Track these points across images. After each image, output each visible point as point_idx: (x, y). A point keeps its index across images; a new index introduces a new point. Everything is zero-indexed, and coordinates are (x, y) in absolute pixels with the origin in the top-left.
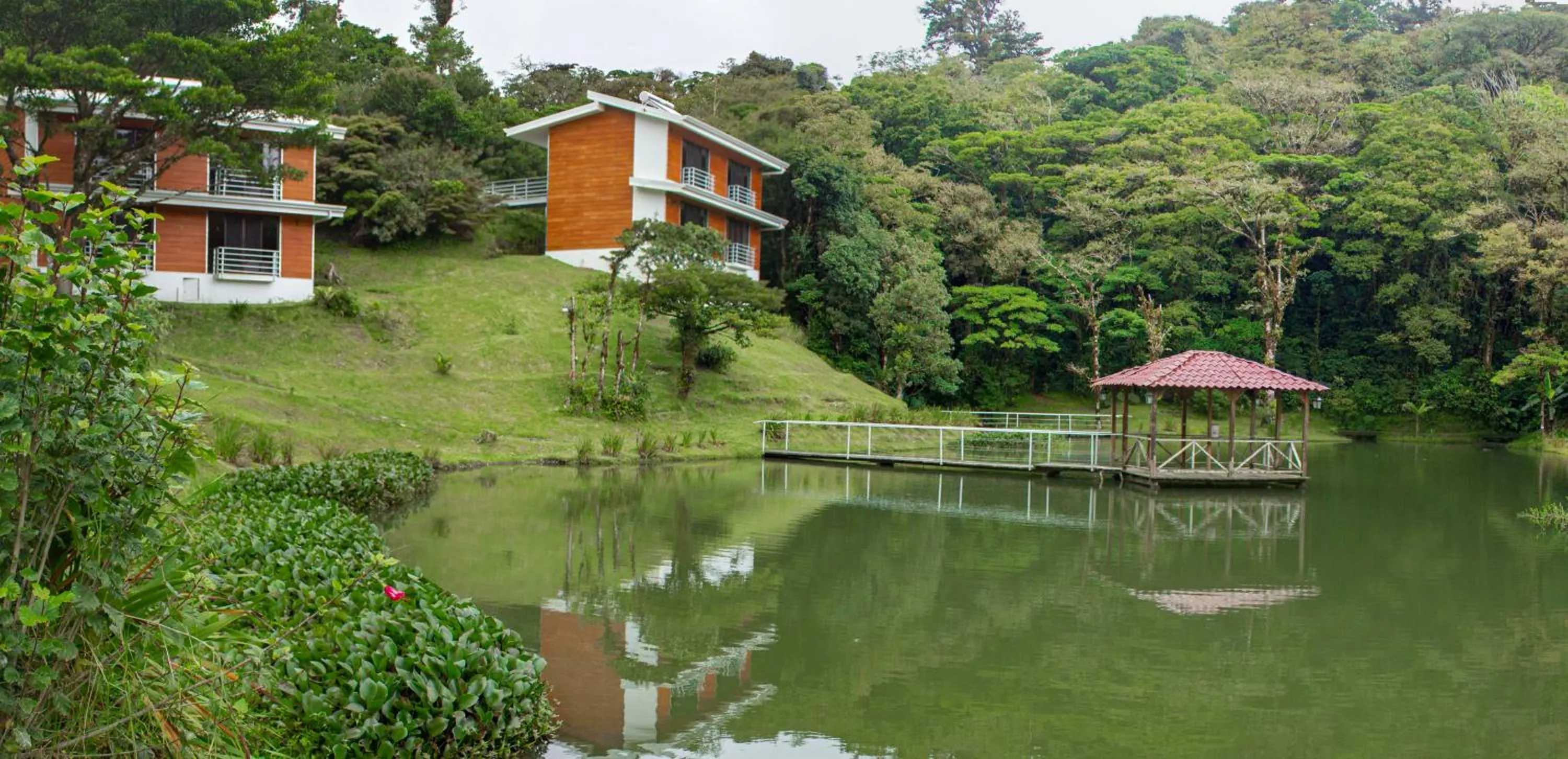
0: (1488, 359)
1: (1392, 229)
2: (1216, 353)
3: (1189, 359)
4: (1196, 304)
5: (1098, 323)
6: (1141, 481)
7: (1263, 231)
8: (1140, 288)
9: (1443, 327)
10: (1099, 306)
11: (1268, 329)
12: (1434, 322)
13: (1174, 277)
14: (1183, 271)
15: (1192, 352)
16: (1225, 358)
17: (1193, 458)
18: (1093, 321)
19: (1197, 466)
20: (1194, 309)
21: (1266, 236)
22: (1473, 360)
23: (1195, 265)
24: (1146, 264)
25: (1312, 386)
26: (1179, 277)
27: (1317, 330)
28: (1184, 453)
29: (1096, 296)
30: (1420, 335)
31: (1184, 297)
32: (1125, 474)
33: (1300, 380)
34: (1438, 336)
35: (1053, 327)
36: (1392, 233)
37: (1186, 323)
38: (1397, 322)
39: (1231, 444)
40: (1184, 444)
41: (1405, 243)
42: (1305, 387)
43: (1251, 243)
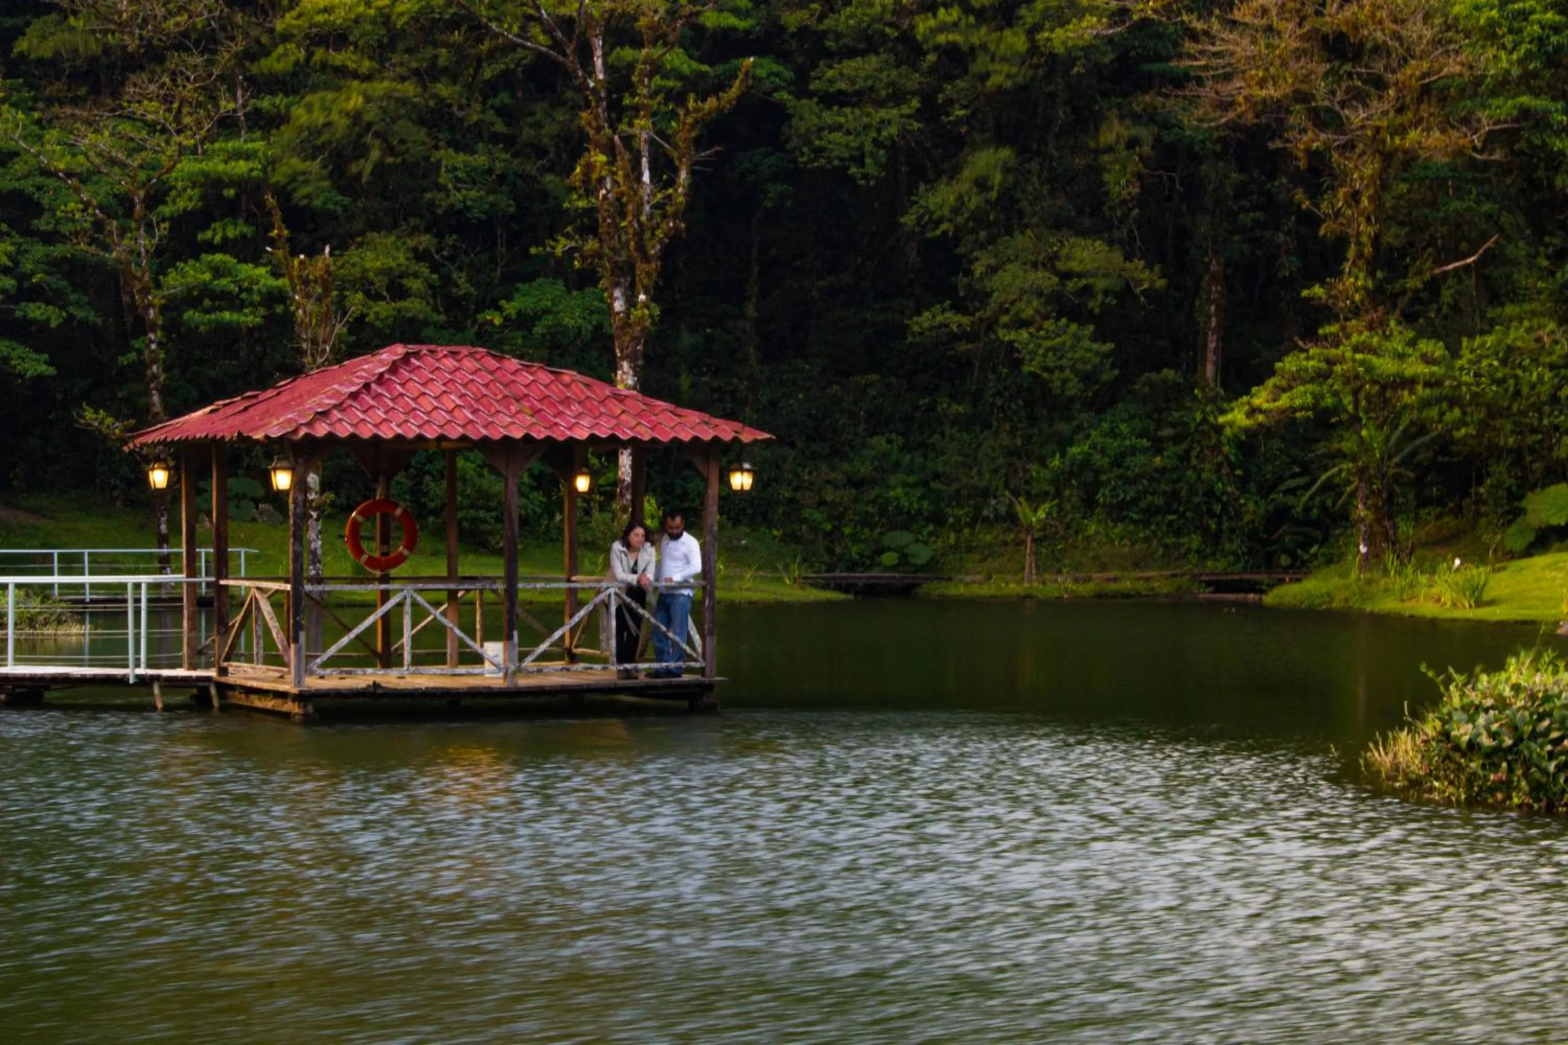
0: (1210, 370)
1: (944, 28)
2: (464, 351)
3: (394, 368)
4: (426, 241)
5: (156, 298)
6: (269, 704)
7: (598, 43)
8: (270, 200)
9: (1087, 291)
10: (159, 252)
11: (618, 306)
12: (1066, 276)
13: (365, 167)
14: (390, 150)
15: (400, 350)
16: (493, 363)
17: (406, 640)
18: (145, 291)
19: (417, 661)
20: (419, 255)
21: (605, 55)
22: (1169, 374)
23: (421, 134)
24: (286, 134)
25: (726, 431)
26: (379, 170)
27: (751, 310)
28: (385, 618)
29: (150, 227)
30: (1029, 313)
31: (396, 225)
32: (223, 688)
33: (694, 417)
34: (1077, 314)
35: (36, 311)
36: (941, 38)
37: (397, 291)
38: (962, 280)
39: (511, 591)
40: (385, 596)
41: (978, 67)
42: (707, 435)
43: (569, 76)
